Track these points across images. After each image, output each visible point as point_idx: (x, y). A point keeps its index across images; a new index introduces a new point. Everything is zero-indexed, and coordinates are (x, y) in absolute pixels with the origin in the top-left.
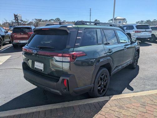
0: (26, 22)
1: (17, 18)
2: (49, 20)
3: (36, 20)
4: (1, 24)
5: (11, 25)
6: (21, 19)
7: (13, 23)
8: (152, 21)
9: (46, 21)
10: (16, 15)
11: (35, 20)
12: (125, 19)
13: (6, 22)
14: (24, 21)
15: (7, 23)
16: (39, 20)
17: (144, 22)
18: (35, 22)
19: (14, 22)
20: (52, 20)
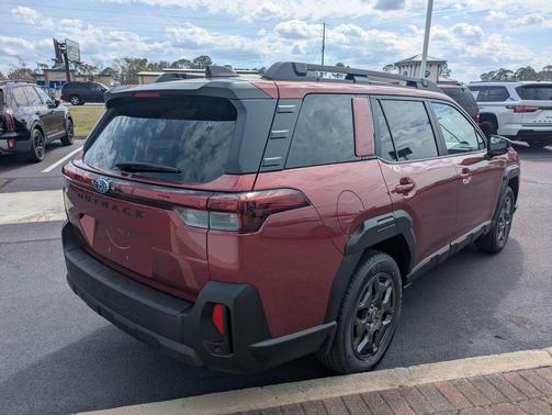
0: (92, 68)
1: (65, 55)
2: (171, 63)
3: (128, 61)
4: (6, 75)
5: (43, 79)
6: (76, 58)
7: (49, 73)
8: (537, 71)
9: (163, 65)
10: (62, 46)
11: (124, 63)
12: (444, 62)
13: (21, 67)
14: (86, 66)
15: (24, 70)
16: (137, 61)
17: (510, 75)
18: (123, 68)
19: (50, 68)
20: (183, 61)
